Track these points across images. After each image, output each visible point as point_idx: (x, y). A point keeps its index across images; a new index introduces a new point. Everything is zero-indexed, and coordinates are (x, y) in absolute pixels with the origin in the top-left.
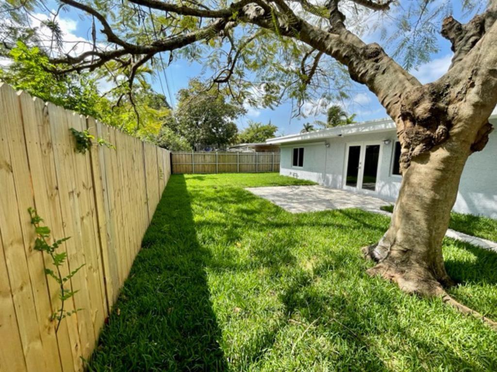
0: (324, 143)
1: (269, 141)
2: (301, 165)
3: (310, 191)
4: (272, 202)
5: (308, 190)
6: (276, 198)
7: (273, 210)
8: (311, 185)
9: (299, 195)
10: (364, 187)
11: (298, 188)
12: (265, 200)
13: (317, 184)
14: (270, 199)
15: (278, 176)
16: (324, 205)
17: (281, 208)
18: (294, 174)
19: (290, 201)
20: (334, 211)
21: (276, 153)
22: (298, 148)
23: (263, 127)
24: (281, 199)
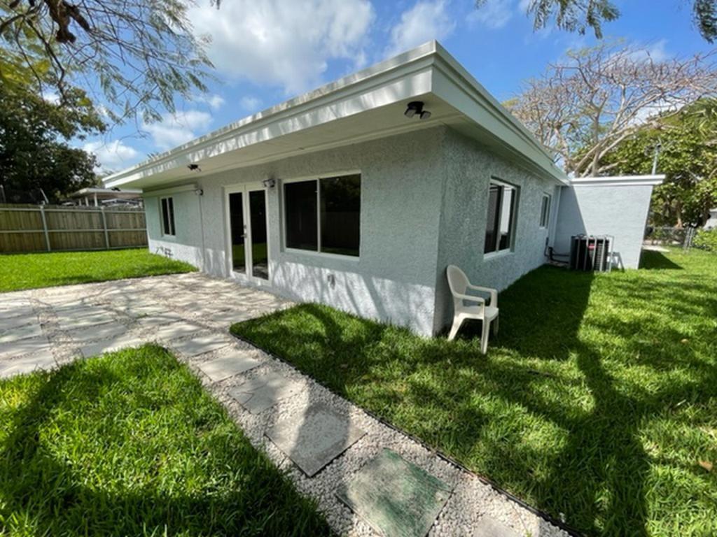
0: (192, 187)
2: (173, 231)
8: (179, 273)
10: (255, 273)
13: (196, 269)
15: (147, 254)
18: (166, 249)
22: (167, 197)
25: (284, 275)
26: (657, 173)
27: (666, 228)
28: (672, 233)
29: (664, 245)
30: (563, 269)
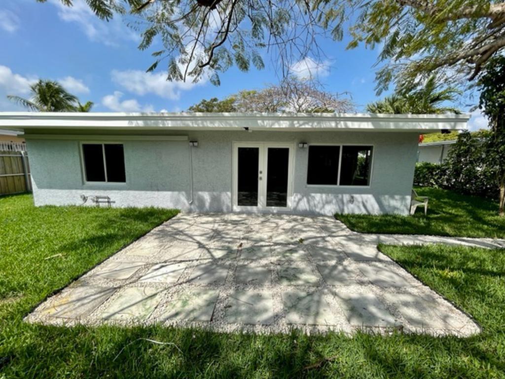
0: (186, 138)
2: (122, 179)
10: (270, 204)
13: (178, 211)
18: (97, 198)
22: (103, 143)
25: (308, 202)
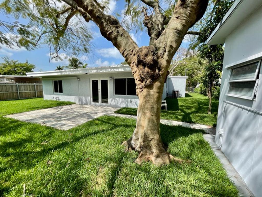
0: (76, 78)
1: (29, 75)
2: (61, 91)
3: (71, 109)
4: (42, 124)
5: (70, 108)
6: (45, 120)
7: (46, 132)
8: (70, 104)
9: (65, 114)
10: (103, 102)
11: (62, 108)
12: (33, 124)
13: (75, 103)
14: (40, 121)
15: (43, 100)
16: (85, 117)
17: (53, 128)
18: (56, 98)
19: (59, 119)
20: (94, 120)
21: (38, 84)
22: (58, 80)
23: (21, 64)
24: (50, 119)
25: (115, 101)
26: (187, 76)
27: (189, 88)
28: (190, 89)
29: (189, 92)
30: (171, 98)
